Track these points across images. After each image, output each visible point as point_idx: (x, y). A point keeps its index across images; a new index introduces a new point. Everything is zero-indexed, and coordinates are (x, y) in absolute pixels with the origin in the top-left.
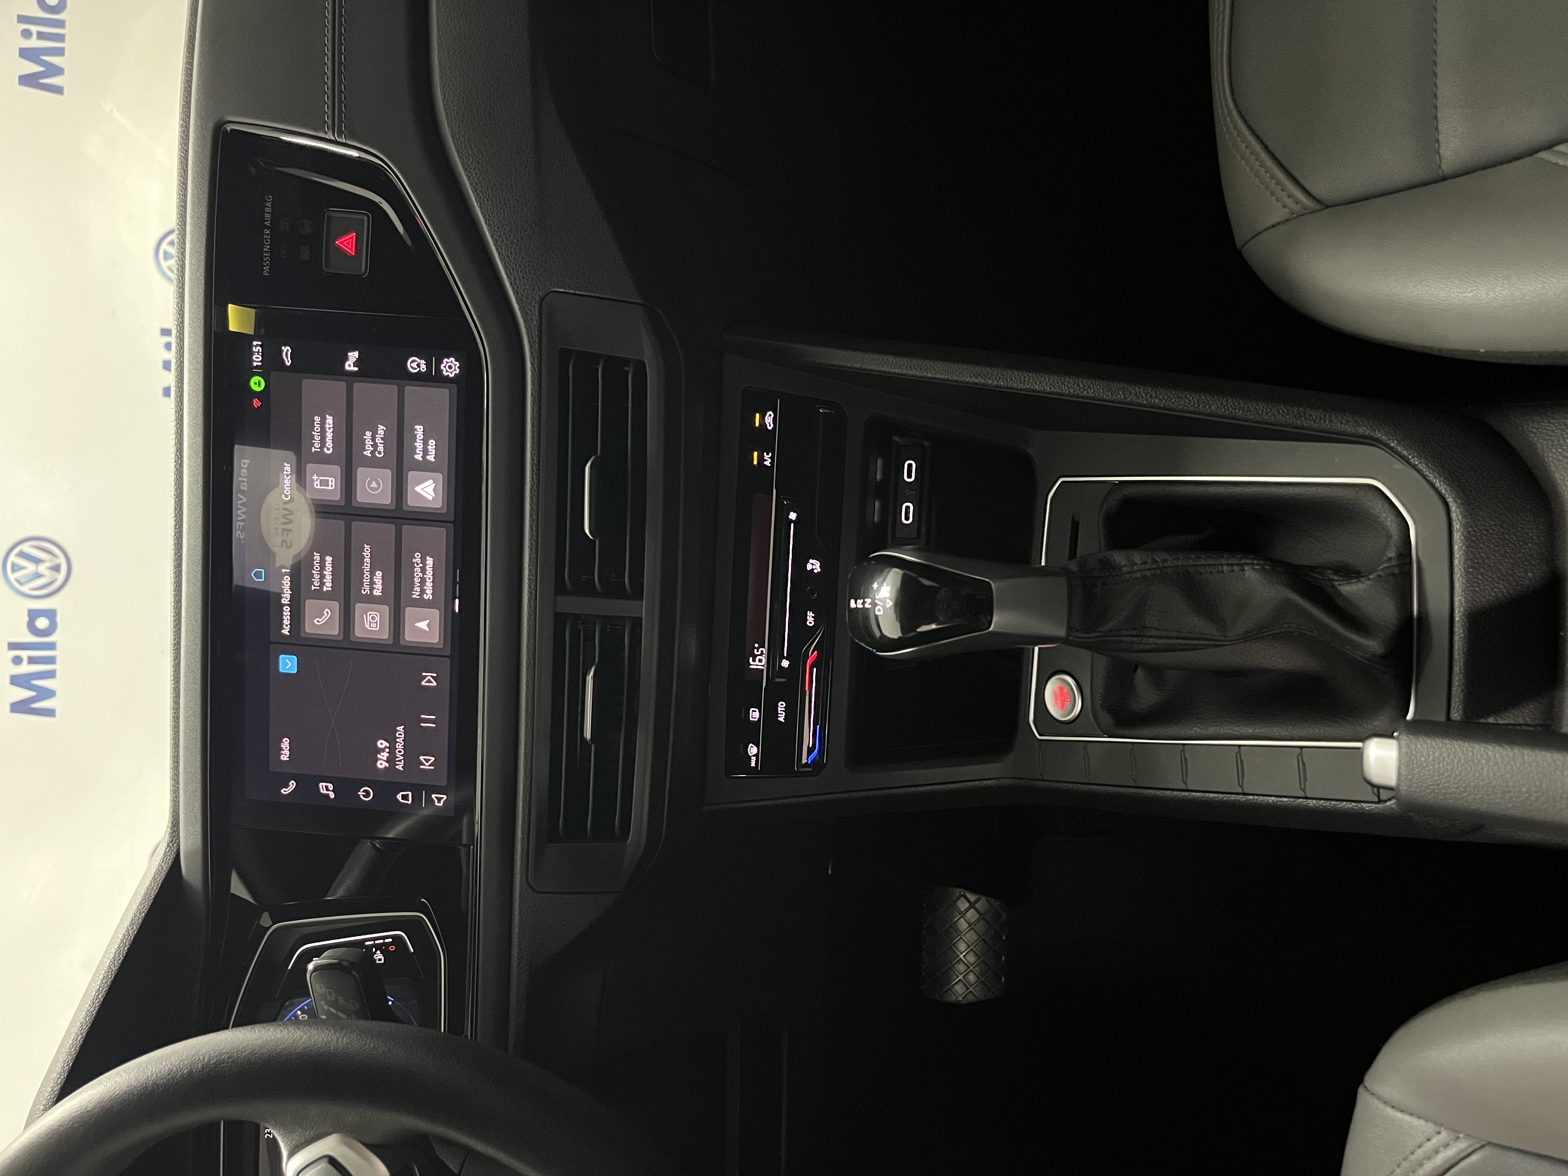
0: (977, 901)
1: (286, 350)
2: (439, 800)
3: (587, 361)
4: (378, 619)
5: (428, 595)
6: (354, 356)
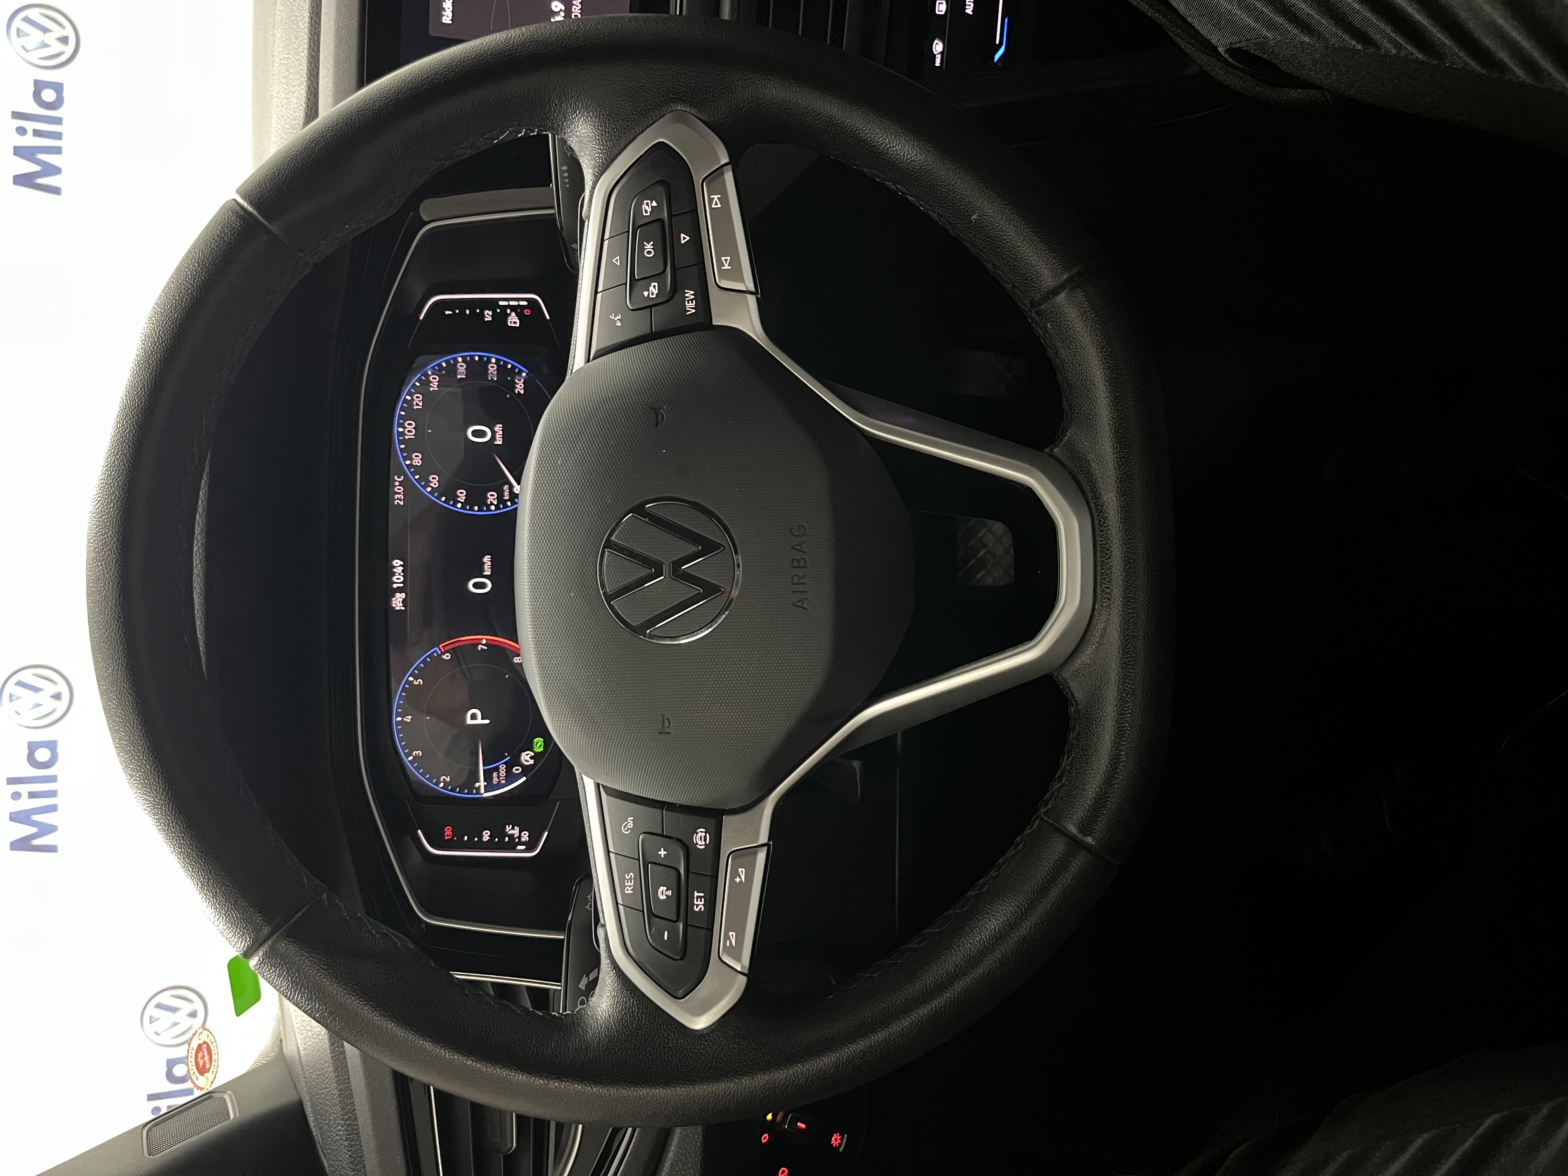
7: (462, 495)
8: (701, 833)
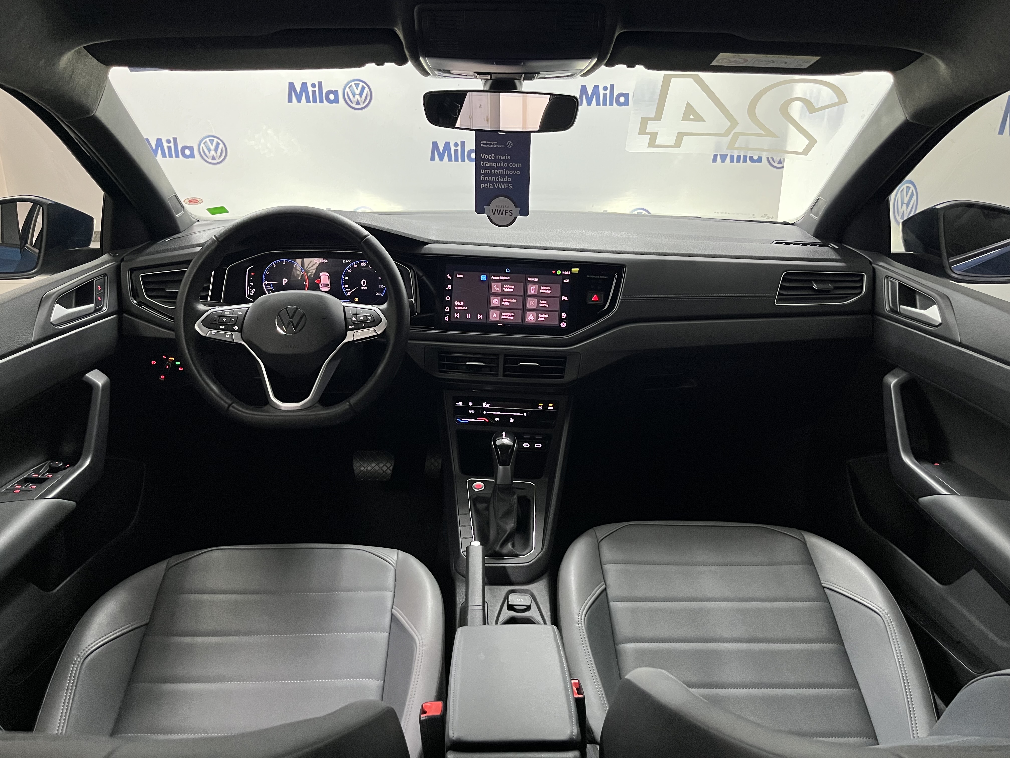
0: (390, 470)
1: (568, 281)
2: (447, 319)
3: (564, 363)
4: (496, 303)
5: (503, 317)
6: (566, 299)
7: (347, 278)
8: (237, 328)
